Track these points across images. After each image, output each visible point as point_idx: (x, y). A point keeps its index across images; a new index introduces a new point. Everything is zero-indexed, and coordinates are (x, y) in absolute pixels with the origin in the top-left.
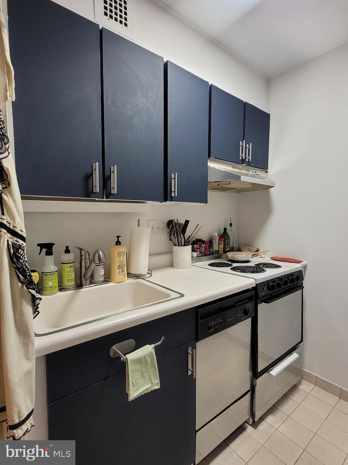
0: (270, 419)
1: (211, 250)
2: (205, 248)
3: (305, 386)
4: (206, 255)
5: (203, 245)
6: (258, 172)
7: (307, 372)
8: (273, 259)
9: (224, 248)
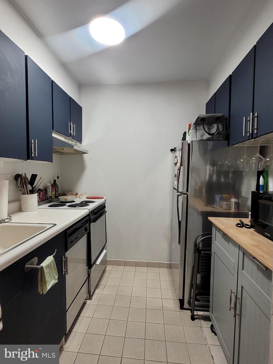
0: (97, 291)
1: (46, 196)
2: (42, 195)
3: (109, 268)
4: (43, 200)
5: (41, 193)
6: (77, 143)
7: (109, 260)
8: (88, 198)
9: (55, 194)
